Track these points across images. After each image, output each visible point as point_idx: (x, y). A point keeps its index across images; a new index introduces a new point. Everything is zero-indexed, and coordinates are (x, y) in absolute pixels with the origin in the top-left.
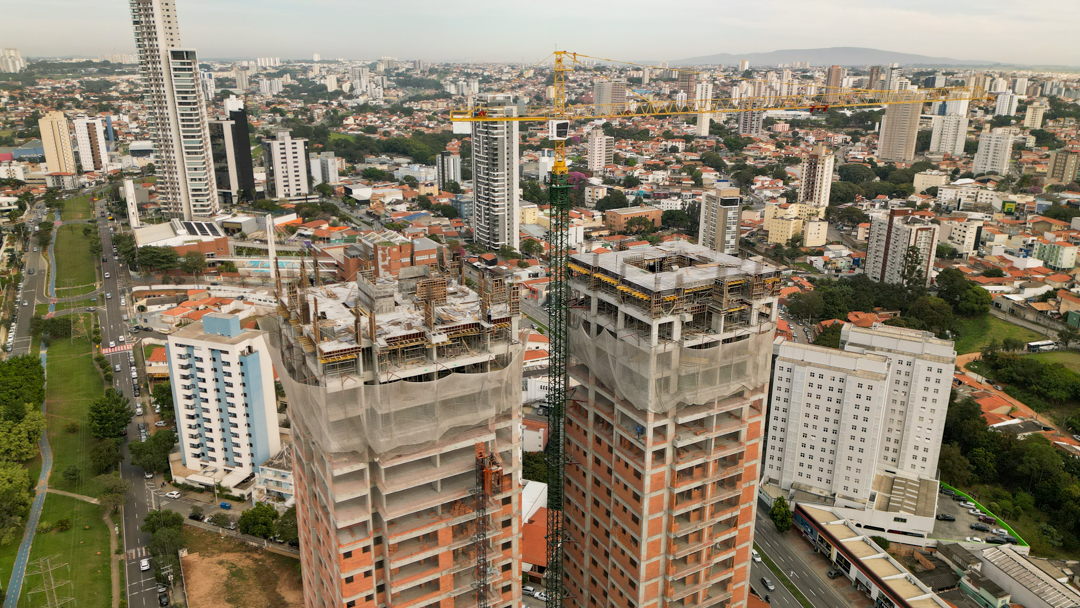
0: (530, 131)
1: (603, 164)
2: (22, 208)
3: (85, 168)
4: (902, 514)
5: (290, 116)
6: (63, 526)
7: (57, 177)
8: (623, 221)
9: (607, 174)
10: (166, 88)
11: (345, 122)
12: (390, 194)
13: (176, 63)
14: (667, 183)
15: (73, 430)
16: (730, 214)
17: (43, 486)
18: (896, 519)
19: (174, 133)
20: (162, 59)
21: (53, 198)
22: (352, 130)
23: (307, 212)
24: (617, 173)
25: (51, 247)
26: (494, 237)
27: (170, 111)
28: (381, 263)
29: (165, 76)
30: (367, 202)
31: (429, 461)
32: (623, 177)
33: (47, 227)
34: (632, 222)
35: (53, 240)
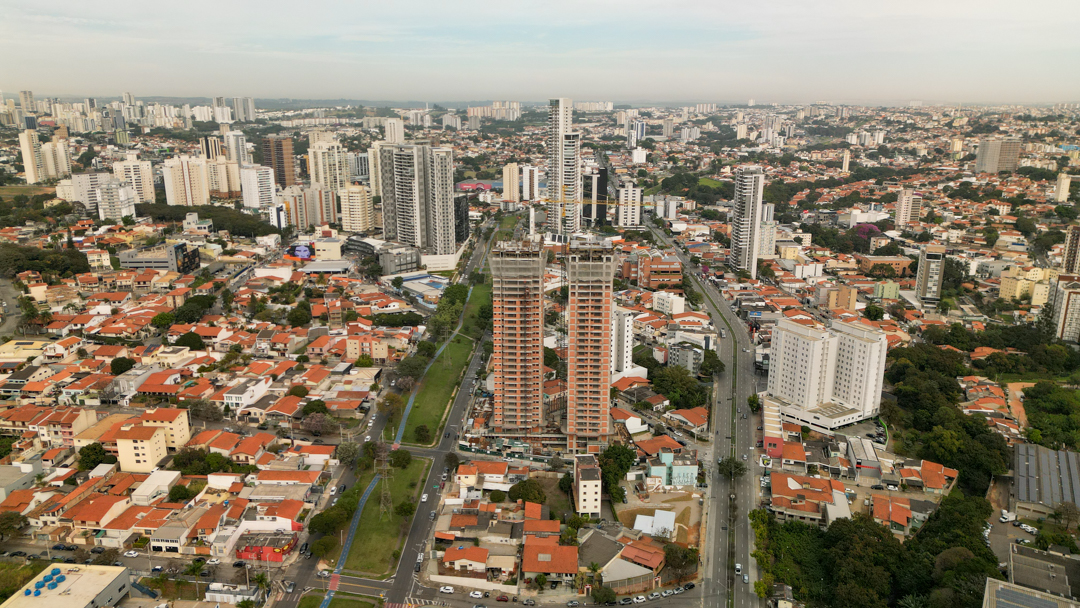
0: (884, 185)
1: (908, 220)
2: (483, 219)
3: (525, 198)
4: (818, 415)
5: (680, 164)
6: (459, 342)
7: (506, 203)
8: (871, 265)
9: (908, 229)
10: (559, 156)
11: (722, 170)
12: (700, 229)
13: (566, 142)
14: (960, 241)
15: (473, 317)
16: (933, 266)
17: (456, 331)
18: (815, 417)
19: (561, 182)
20: (560, 139)
21: (499, 216)
22: (725, 177)
23: (630, 236)
24: (915, 228)
25: (489, 241)
26: (738, 262)
27: (559, 170)
28: (639, 267)
29: (560, 149)
30: (679, 233)
31: (516, 283)
32: (919, 233)
33: (491, 230)
34: (876, 267)
35: (491, 238)
